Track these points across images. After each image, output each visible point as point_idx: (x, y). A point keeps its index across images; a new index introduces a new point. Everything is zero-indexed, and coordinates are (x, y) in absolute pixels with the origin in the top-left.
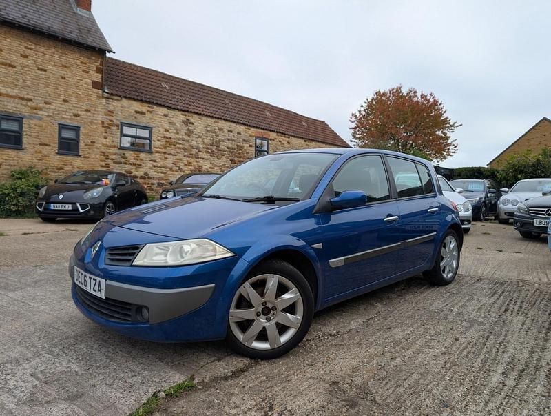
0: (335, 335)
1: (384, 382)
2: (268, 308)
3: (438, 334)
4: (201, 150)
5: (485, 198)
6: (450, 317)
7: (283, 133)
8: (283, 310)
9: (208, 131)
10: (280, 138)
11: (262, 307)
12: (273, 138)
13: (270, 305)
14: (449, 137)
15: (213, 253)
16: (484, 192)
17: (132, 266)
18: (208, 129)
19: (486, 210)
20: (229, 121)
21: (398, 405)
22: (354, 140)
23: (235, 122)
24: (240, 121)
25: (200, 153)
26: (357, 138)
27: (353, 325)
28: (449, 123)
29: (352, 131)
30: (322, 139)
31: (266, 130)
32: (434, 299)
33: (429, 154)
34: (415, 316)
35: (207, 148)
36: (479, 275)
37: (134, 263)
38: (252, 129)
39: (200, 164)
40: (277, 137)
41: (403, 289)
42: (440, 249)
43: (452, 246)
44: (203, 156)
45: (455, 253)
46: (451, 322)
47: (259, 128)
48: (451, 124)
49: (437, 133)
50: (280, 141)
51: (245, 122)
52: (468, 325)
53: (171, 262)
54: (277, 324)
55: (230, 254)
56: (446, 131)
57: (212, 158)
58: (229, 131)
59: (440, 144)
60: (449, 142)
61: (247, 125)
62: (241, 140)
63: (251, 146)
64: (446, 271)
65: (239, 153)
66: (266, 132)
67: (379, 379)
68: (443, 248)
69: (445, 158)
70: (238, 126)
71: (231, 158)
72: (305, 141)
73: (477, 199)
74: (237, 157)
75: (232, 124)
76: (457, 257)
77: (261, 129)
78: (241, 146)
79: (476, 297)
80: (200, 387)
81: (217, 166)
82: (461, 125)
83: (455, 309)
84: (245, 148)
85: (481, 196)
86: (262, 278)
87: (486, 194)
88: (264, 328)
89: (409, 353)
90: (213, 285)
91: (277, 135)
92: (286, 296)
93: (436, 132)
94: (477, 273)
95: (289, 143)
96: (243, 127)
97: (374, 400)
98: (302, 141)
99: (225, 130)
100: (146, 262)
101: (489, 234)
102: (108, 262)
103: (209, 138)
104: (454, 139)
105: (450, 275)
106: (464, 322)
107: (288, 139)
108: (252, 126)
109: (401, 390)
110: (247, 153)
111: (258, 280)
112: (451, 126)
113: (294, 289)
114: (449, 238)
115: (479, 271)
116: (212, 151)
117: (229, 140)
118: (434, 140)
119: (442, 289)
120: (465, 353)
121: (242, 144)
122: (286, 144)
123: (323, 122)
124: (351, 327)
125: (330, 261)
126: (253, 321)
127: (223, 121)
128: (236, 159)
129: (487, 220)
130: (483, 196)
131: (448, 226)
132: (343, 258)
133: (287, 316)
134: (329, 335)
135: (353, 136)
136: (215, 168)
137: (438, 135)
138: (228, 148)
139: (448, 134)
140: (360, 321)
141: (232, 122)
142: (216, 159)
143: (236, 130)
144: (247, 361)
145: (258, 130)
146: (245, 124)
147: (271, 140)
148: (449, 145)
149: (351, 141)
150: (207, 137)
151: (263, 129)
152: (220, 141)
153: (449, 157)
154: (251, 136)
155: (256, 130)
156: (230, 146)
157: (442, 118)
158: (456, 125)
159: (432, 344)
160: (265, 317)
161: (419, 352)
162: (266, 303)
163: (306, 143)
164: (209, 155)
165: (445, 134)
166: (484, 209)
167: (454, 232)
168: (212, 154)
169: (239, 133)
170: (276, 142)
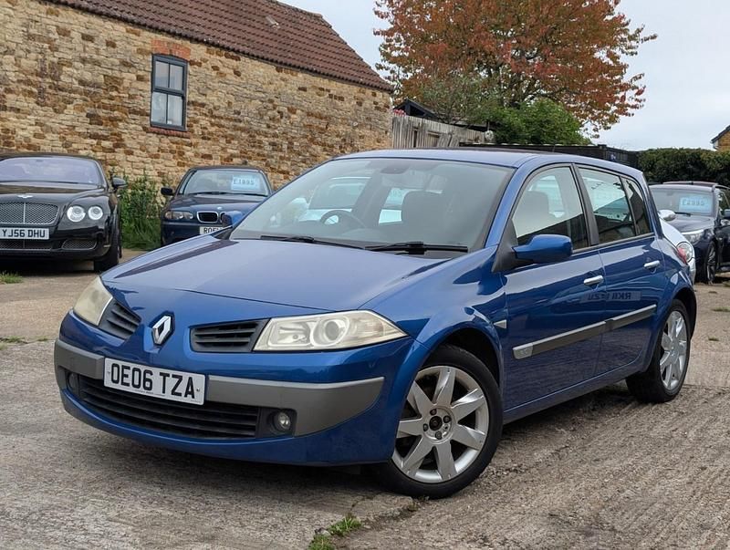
0: (516, 471)
1: (620, 513)
2: (438, 418)
3: (674, 463)
4: (13, 86)
5: (715, 230)
6: (686, 443)
7: (223, 48)
8: (461, 422)
9: (30, 37)
10: (216, 59)
11: (431, 417)
12: (198, 60)
13: (441, 414)
14: (625, 67)
15: (376, 333)
16: (713, 215)
17: (253, 351)
18: (32, 31)
19: (716, 258)
20: (86, 10)
21: (647, 530)
22: (386, 64)
23: (100, 14)
24: (113, 13)
25: (9, 96)
26: (394, 60)
27: (538, 456)
28: (625, 32)
29: (382, 39)
30: (320, 66)
31: (180, 36)
32: (652, 422)
33: (574, 109)
34: (630, 444)
35: (28, 83)
36: (720, 385)
37: (256, 348)
38: (146, 34)
39: (10, 125)
40: (207, 56)
41: (594, 410)
42: (661, 336)
43: (678, 330)
44: (18, 105)
45: (683, 343)
46: (689, 450)
47: (161, 31)
48: (631, 33)
49: (597, 55)
50: (215, 68)
51: (125, 15)
52: (716, 452)
53: (315, 345)
54: (453, 443)
55: (401, 334)
56: (617, 51)
57: (40, 111)
58: (87, 38)
59: (603, 84)
60: (626, 79)
61: (132, 22)
62: (117, 62)
63: (140, 78)
64: (668, 376)
65: (111, 98)
66: (179, 42)
67: (612, 510)
68: (664, 334)
69: (613, 120)
70: (109, 24)
71: (88, 110)
72: (279, 70)
73: (699, 232)
74: (105, 108)
75: (94, 19)
76: (685, 351)
77: (168, 32)
78: (114, 79)
79: (720, 417)
80: (368, 527)
81: (51, 130)
82: (654, 37)
83: (691, 434)
84: (126, 83)
85: (707, 227)
86: (431, 372)
87: (718, 221)
88: (434, 449)
89: (641, 484)
90: (382, 378)
91: (208, 51)
92: (465, 400)
93: (593, 52)
94: (716, 382)
95: (237, 73)
96: (121, 28)
97: (613, 529)
98: (271, 69)
99: (76, 36)
100: (272, 346)
101: (726, 311)
102: (197, 347)
103: (33, 55)
104: (637, 74)
105: (674, 383)
106: (708, 450)
107: (234, 63)
108: (144, 26)
109: (645, 518)
110: (131, 97)
111: (426, 376)
112: (632, 38)
113: (477, 389)
114: (674, 315)
115: (720, 380)
116: (42, 92)
117: (84, 61)
118: (588, 73)
119: (662, 408)
120: (718, 480)
121: (117, 74)
122: (231, 77)
123: (318, 18)
124: (537, 459)
125: (516, 349)
126: (420, 437)
127: (71, 12)
128: (102, 113)
129: (718, 280)
130: (711, 225)
131: (674, 293)
132: (531, 344)
133: (467, 431)
134: (509, 470)
135: (384, 54)
136: (49, 136)
137: (599, 61)
138: (82, 82)
139: (623, 59)
140: (547, 452)
141: (93, 12)
142: (50, 111)
143: (104, 36)
144: (408, 501)
145: (160, 37)
146: (126, 21)
147: (192, 63)
148: (624, 87)
149: (380, 67)
150: (29, 52)
151: (173, 34)
152: (61, 64)
153: (622, 117)
154: (141, 51)
155: (153, 35)
156: (88, 77)
157: (609, 18)
158: (642, 35)
159: (670, 474)
160: (433, 432)
161: (653, 483)
162: (435, 410)
163: (282, 75)
164: (32, 100)
165: (614, 57)
166: (712, 255)
167: (682, 304)
168: (41, 98)
169: (111, 44)
170: (205, 70)
